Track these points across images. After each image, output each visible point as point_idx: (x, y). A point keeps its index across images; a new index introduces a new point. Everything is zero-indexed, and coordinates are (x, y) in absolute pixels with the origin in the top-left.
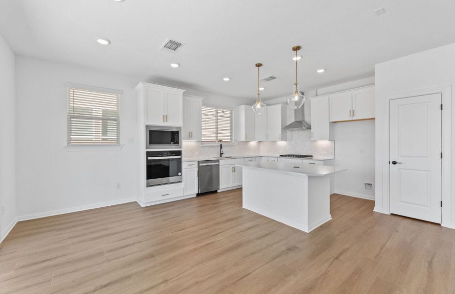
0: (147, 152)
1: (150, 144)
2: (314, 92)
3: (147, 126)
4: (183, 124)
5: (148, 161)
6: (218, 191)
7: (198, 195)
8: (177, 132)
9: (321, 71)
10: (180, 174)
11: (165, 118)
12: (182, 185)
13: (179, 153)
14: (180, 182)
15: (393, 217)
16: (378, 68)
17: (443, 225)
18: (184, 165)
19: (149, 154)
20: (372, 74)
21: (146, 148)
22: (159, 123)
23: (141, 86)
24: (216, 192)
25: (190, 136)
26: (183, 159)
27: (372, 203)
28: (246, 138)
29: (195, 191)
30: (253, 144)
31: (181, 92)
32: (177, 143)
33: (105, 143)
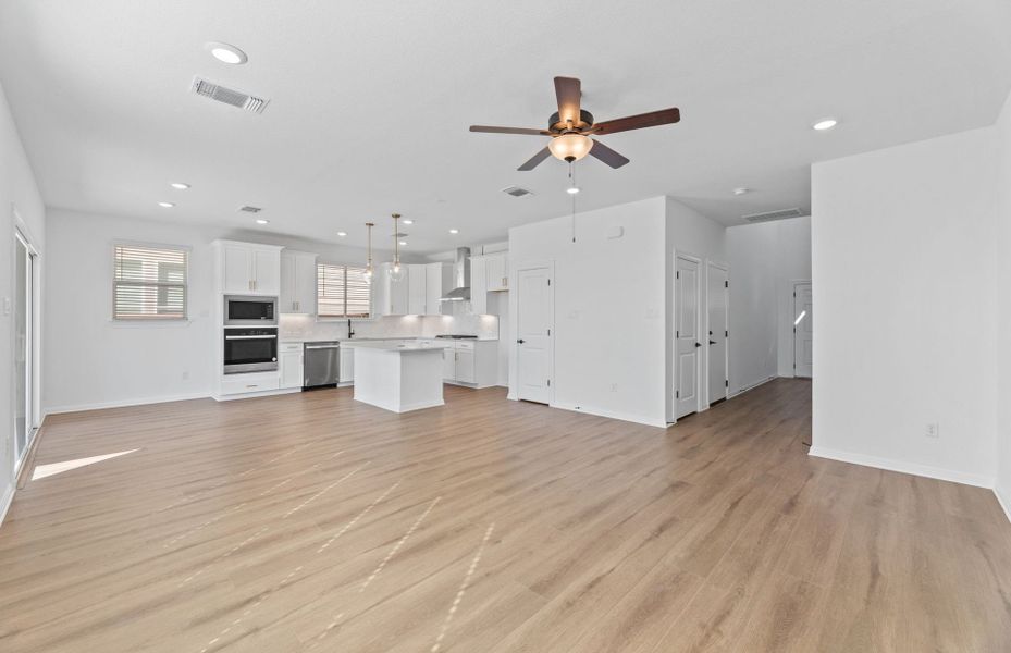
0: (225, 330)
1: (230, 318)
2: (479, 249)
3: (225, 296)
4: (281, 292)
5: (226, 341)
6: (339, 386)
7: (305, 389)
8: (272, 304)
9: (454, 232)
10: (274, 359)
11: (253, 285)
12: (278, 374)
13: (274, 331)
14: (275, 370)
15: (523, 404)
16: (512, 232)
17: (551, 405)
18: (281, 348)
19: (228, 332)
20: (506, 238)
21: (225, 324)
22: (243, 292)
23: (217, 243)
24: (334, 386)
25: (295, 308)
26: (279, 340)
27: (505, 390)
28: (392, 310)
29: (300, 383)
30: (410, 319)
31: (276, 250)
32: (271, 318)
33: (164, 317)
